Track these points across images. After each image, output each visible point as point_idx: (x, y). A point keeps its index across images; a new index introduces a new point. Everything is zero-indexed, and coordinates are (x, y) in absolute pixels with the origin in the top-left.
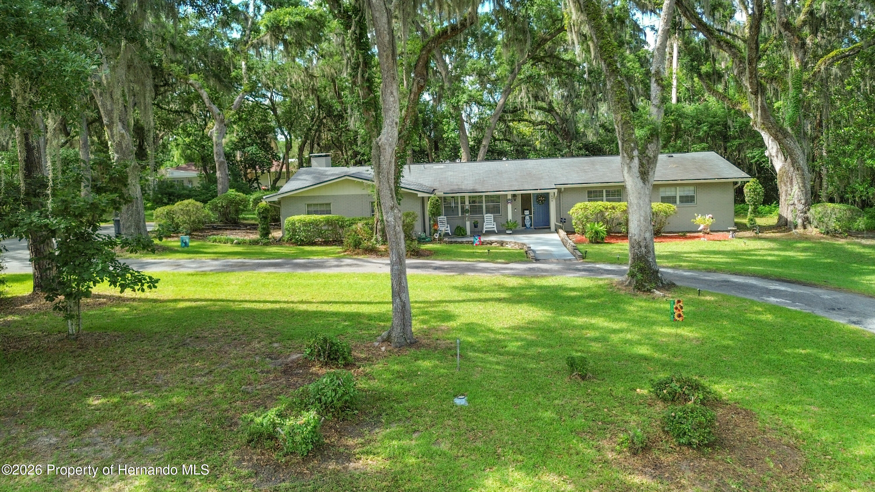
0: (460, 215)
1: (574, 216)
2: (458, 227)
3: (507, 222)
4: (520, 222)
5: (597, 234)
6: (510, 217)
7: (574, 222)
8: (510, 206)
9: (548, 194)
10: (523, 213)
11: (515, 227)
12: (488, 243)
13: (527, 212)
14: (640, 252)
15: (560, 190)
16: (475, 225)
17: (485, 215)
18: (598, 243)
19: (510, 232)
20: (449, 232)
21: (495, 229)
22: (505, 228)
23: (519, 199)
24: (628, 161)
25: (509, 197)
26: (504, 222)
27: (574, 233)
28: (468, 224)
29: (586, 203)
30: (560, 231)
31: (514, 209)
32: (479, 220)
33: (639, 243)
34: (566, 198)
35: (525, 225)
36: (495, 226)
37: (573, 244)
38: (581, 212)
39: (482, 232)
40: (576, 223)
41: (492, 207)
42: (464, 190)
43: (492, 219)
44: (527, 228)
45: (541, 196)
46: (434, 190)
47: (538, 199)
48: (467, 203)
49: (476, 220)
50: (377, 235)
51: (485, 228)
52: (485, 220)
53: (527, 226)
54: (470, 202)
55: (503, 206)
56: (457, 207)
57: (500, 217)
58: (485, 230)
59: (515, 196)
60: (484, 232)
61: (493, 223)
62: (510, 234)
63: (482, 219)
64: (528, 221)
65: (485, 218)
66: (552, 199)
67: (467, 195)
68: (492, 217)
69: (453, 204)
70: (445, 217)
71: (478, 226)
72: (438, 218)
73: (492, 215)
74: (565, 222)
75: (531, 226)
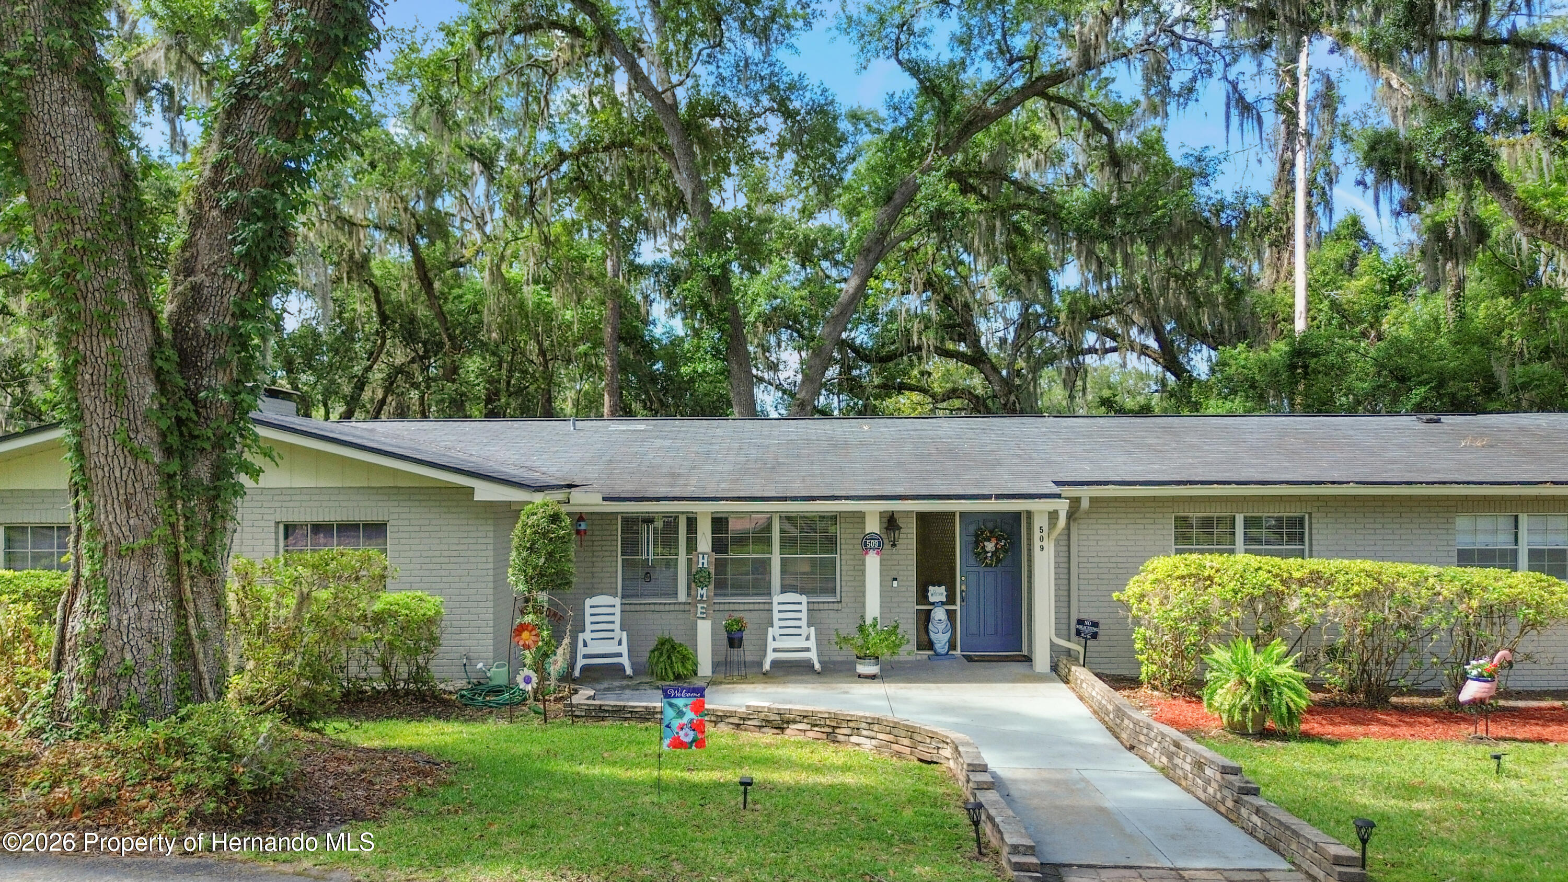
0: (682, 597)
1: (1146, 611)
2: (662, 643)
3: (861, 628)
4: (909, 628)
5: (1266, 694)
6: (873, 608)
7: (1140, 634)
8: (873, 562)
9: (1025, 517)
10: (922, 596)
11: (893, 648)
12: (767, 722)
13: (937, 593)
15: (1074, 506)
16: (733, 638)
17: (777, 598)
19: (873, 669)
20: (625, 661)
21: (813, 656)
22: (849, 652)
23: (908, 538)
25: (873, 526)
26: (849, 629)
27: (1136, 683)
28: (704, 629)
29: (1192, 557)
31: (889, 577)
32: (747, 617)
34: (1096, 542)
35: (930, 645)
36: (812, 644)
39: (760, 664)
40: (1150, 641)
41: (806, 568)
42: (690, 491)
43: (804, 615)
44: (937, 654)
45: (990, 525)
46: (570, 486)
47: (978, 539)
48: (704, 543)
49: (737, 615)
50: (65, 674)
51: (775, 650)
52: (776, 616)
53: (938, 646)
54: (719, 546)
55: (842, 560)
56: (671, 565)
57: (836, 606)
58: (771, 656)
59: (891, 522)
60: (767, 666)
61: (804, 631)
62: (873, 677)
63: (763, 615)
64: (941, 627)
65: (776, 608)
66: (1042, 539)
67: (704, 511)
68: (804, 607)
69: (650, 552)
70: (617, 601)
71: (745, 642)
72: (588, 602)
73: (804, 599)
74: (1094, 636)
75: (952, 646)
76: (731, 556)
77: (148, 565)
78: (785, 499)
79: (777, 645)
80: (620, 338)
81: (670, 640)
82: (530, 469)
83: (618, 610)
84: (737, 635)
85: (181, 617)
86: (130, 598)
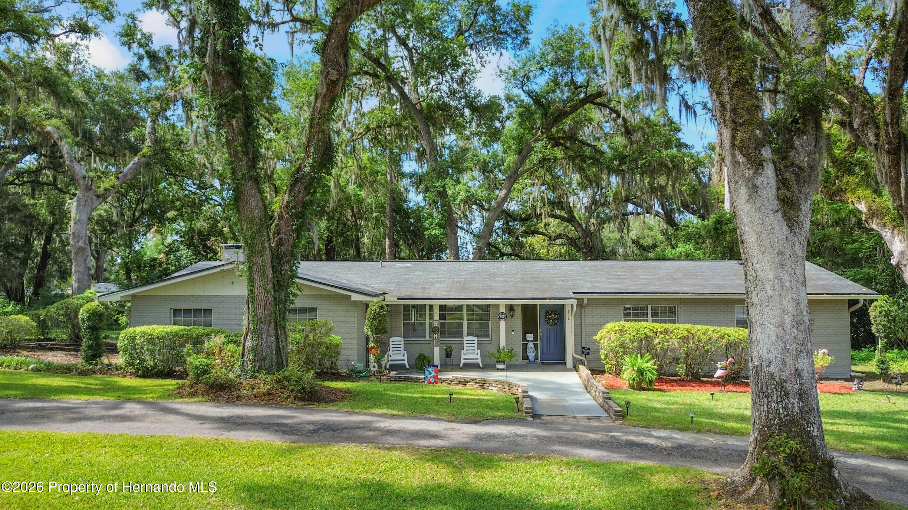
0: (428, 338)
1: (604, 343)
2: (420, 356)
3: (498, 350)
4: (518, 351)
5: (642, 374)
6: (503, 342)
7: (603, 352)
8: (502, 324)
9: (563, 306)
10: (524, 339)
11: (511, 357)
12: (460, 382)
13: (530, 337)
14: (786, 408)
15: (580, 302)
16: (448, 354)
17: (466, 338)
18: (643, 389)
19: (503, 366)
20: (406, 362)
21: (479, 361)
22: (493, 360)
23: (518, 315)
24: (749, 173)
25: (502, 310)
26: (494, 351)
27: (603, 372)
28: (437, 350)
29: (623, 323)
30: (581, 368)
31: (509, 329)
32: (454, 346)
33: (781, 385)
34: (590, 316)
35: (527, 358)
36: (479, 356)
37: (603, 389)
38: (614, 337)
39: (459, 364)
40: (606, 355)
41: (478, 326)
42: (431, 295)
43: (476, 345)
44: (530, 362)
45: (552, 309)
46: (384, 294)
47: (547, 314)
48: (436, 317)
49: (449, 345)
50: (245, 358)
51: (464, 359)
52: (465, 345)
53: (530, 358)
54: (442, 317)
55: (491, 323)
56: (423, 324)
57: (490, 342)
58: (463, 361)
59: (511, 308)
60: (461, 365)
61: (476, 351)
62: (503, 370)
63: (460, 345)
64: (532, 350)
65: (465, 342)
66: (569, 315)
67: (436, 303)
68: (476, 342)
69: (415, 319)
70: (402, 339)
71: (453, 356)
72: (391, 339)
73: (476, 339)
74: (588, 353)
75: (536, 358)
76: (447, 321)
77: (269, 326)
78: (467, 299)
79: (465, 357)
80: (394, 211)
81: (423, 355)
82: (367, 286)
83: (402, 343)
84: (449, 353)
85: (278, 342)
86: (264, 335)
